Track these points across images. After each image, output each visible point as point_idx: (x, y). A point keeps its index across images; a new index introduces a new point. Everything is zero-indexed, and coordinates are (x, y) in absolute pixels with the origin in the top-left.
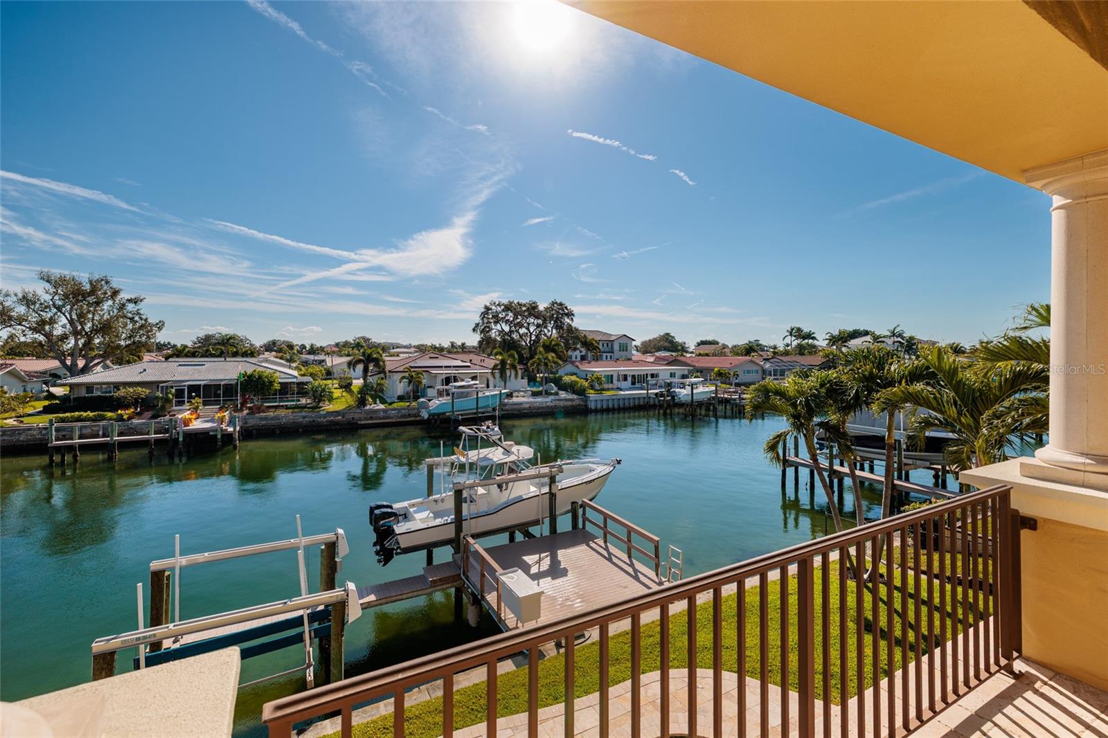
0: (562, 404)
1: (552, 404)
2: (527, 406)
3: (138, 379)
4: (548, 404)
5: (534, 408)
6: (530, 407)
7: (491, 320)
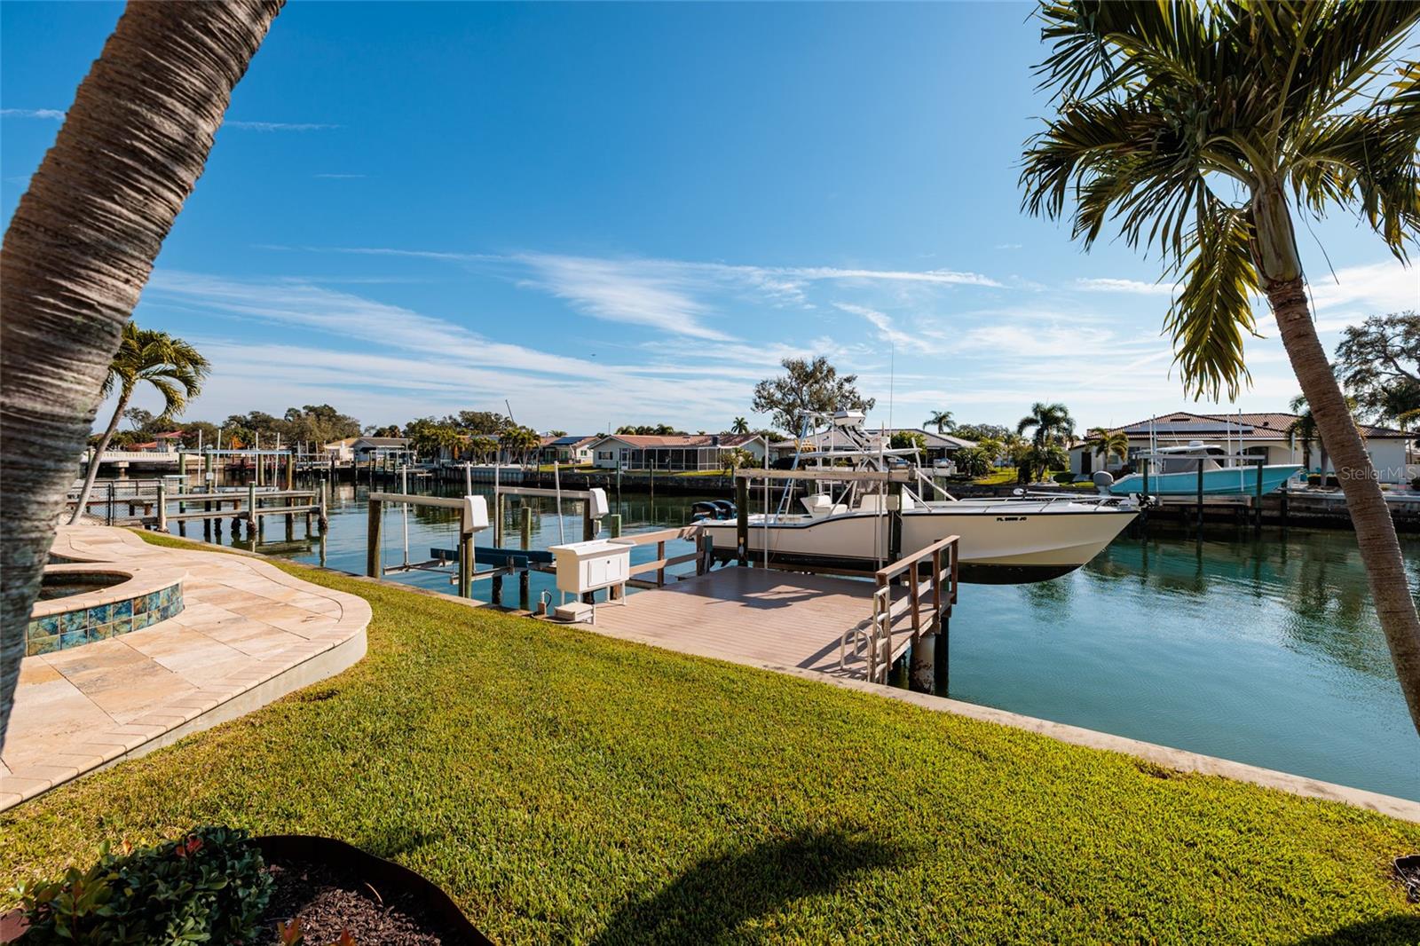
7: (1370, 357)
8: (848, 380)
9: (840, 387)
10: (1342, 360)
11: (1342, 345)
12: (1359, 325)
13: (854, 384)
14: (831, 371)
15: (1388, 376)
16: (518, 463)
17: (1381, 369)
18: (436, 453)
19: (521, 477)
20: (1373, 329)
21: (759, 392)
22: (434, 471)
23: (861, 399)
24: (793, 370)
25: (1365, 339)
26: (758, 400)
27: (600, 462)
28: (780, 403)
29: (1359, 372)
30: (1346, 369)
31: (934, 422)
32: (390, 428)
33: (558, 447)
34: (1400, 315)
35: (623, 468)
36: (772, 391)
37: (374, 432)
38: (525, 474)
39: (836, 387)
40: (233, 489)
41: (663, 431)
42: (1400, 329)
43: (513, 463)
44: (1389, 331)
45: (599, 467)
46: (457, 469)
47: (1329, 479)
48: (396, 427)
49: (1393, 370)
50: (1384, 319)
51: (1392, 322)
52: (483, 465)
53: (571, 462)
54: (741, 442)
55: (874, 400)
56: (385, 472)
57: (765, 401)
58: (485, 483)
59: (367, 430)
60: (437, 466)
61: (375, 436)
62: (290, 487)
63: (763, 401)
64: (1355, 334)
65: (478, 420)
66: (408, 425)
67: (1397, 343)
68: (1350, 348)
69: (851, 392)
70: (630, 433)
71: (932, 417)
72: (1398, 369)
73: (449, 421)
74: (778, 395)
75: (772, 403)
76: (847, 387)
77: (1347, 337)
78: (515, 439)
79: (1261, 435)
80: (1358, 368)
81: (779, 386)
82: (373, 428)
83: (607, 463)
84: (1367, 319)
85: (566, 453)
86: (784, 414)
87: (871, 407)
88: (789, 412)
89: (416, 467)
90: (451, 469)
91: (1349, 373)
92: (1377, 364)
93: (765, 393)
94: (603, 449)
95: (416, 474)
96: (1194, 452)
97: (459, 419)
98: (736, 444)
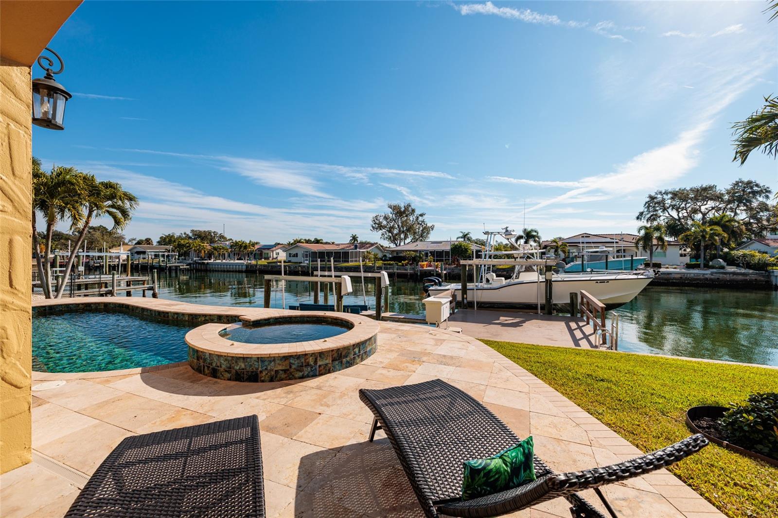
0: (728, 277)
1: (712, 277)
2: (679, 276)
3: (413, 249)
4: (706, 276)
5: (687, 279)
6: (681, 278)
7: (657, 209)
8: (421, 215)
9: (417, 218)
10: (646, 210)
11: (646, 203)
12: (653, 194)
13: (425, 217)
14: (413, 211)
15: (664, 217)
16: (242, 260)
17: (661, 214)
18: (186, 254)
19: (244, 268)
20: (659, 196)
21: (374, 221)
22: (189, 264)
23: (428, 225)
24: (394, 210)
25: (656, 200)
26: (374, 225)
27: (290, 259)
28: (386, 227)
29: (652, 215)
30: (648, 214)
31: (462, 237)
32: (146, 240)
33: (263, 251)
34: (670, 190)
35: (305, 262)
36: (381, 220)
37: (135, 242)
38: (247, 266)
39: (415, 219)
40: (93, 276)
41: (317, 241)
42: (670, 196)
43: (238, 259)
44: (665, 197)
45: (289, 262)
46: (204, 263)
47: (653, 264)
48: (150, 239)
49: (667, 214)
50: (663, 192)
51: (666, 193)
52: (220, 261)
53: (271, 259)
54: (370, 247)
55: (434, 226)
56: (160, 266)
57: (378, 226)
58: (221, 271)
59: (130, 241)
60: (192, 262)
61: (136, 244)
62: (129, 275)
63: (377, 225)
64: (652, 198)
65: (203, 235)
66: (161, 238)
67: (668, 202)
68: (649, 204)
69: (423, 222)
70: (302, 243)
71: (461, 235)
72: (669, 214)
73: (184, 236)
74: (385, 223)
75: (380, 227)
76: (420, 219)
77: (648, 200)
78: (241, 246)
79: (622, 244)
80: (652, 213)
81: (386, 218)
82: (134, 240)
83: (294, 259)
84: (656, 191)
85: (268, 254)
86: (387, 233)
87: (432, 229)
88: (390, 231)
89: (178, 263)
90: (199, 263)
91: (649, 216)
92: (660, 213)
93: (377, 222)
94: (291, 252)
95: (179, 266)
96: (602, 252)
97: (191, 235)
98: (367, 248)
